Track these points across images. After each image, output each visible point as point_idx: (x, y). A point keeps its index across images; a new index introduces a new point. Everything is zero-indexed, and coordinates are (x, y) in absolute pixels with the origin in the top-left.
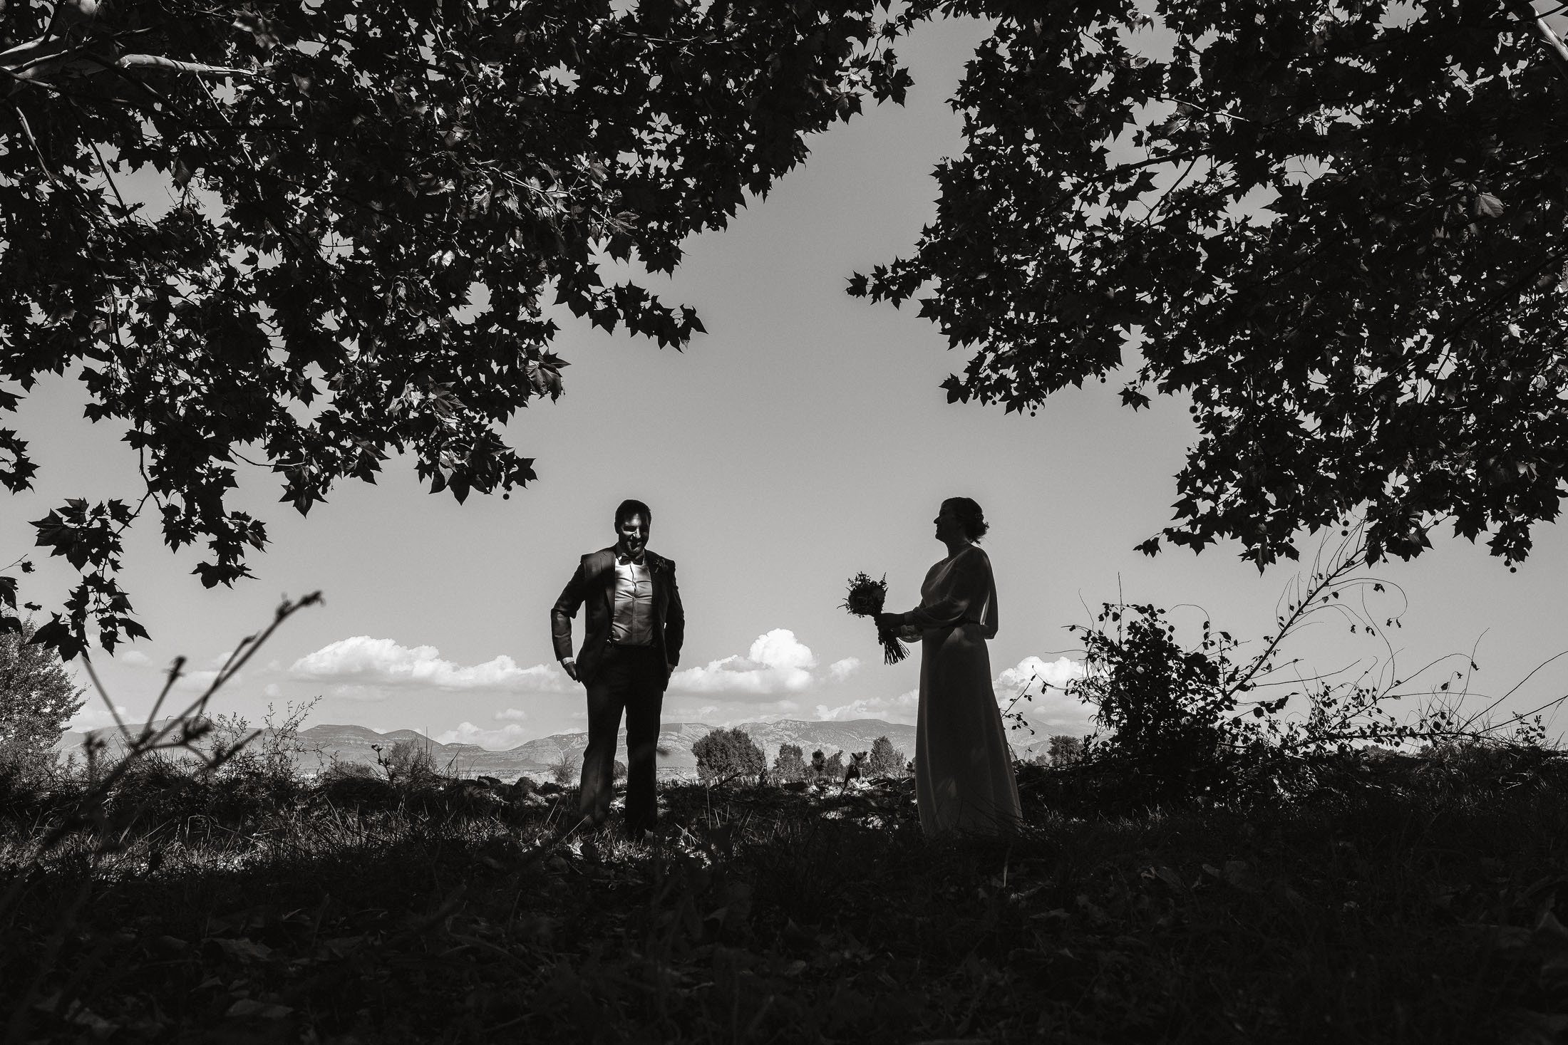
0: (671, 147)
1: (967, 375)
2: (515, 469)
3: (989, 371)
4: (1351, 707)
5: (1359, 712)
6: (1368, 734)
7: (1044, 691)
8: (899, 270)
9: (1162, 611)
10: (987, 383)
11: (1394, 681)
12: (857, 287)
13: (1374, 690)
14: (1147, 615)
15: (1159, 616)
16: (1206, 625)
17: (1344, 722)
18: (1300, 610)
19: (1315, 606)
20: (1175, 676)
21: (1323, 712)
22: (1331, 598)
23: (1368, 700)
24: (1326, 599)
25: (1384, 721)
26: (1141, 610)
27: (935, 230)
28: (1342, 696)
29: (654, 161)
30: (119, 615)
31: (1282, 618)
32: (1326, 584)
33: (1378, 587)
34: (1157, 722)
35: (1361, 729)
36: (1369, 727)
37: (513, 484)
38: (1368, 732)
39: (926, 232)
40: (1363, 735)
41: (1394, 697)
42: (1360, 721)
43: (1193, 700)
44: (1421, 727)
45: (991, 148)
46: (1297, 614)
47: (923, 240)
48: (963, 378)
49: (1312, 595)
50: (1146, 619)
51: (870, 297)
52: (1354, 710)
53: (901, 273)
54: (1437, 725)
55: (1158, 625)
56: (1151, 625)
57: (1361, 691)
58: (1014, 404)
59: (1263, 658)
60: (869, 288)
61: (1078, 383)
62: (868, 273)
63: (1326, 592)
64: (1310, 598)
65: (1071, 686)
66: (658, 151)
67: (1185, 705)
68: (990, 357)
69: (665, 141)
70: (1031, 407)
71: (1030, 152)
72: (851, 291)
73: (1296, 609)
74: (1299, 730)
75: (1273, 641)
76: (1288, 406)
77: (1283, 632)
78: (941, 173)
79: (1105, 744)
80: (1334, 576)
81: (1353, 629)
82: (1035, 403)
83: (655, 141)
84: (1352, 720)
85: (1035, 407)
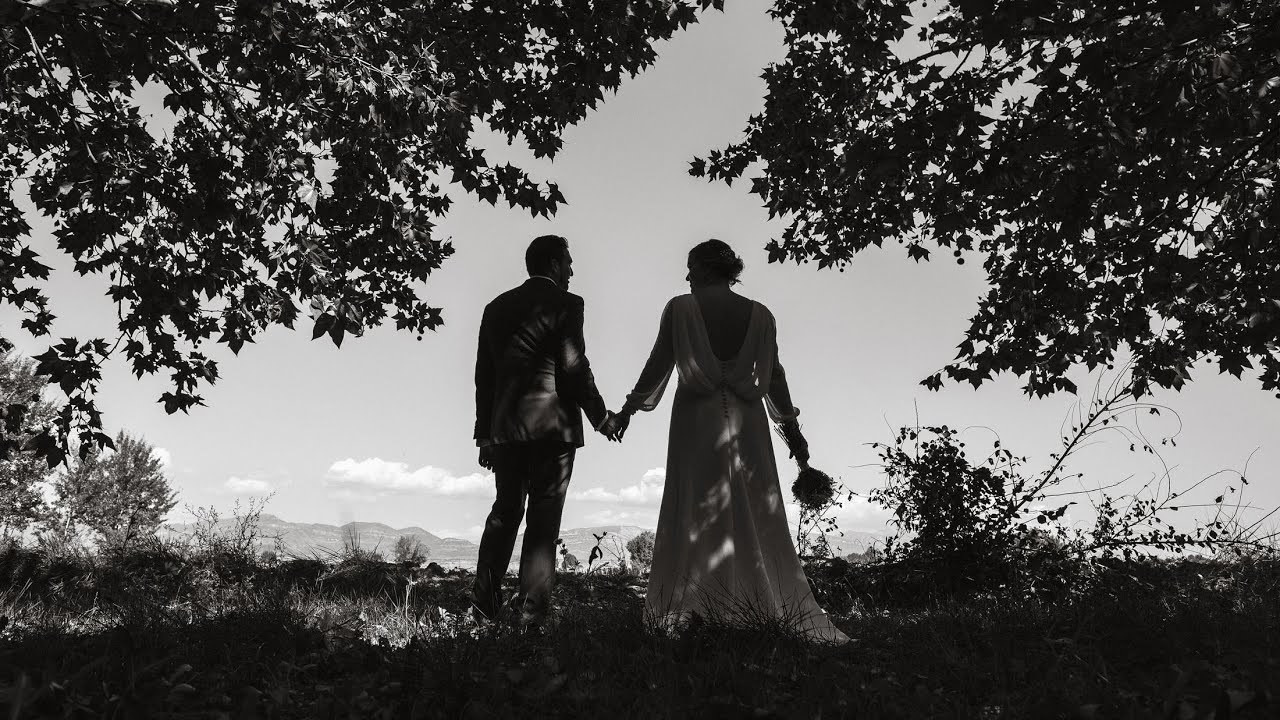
0: (548, 55)
1: (784, 240)
2: (427, 317)
3: (801, 236)
4: (1132, 516)
5: (1140, 521)
6: (1149, 540)
7: (850, 498)
8: (730, 153)
9: (955, 432)
10: (799, 246)
11: (1171, 494)
12: (697, 168)
13: (1153, 501)
14: (941, 435)
15: (952, 436)
16: (997, 444)
17: (1126, 530)
18: (1083, 431)
19: (1096, 428)
20: (966, 487)
21: (1107, 520)
22: (1111, 420)
23: (1148, 511)
24: (1106, 422)
25: (1164, 530)
26: (938, 431)
27: (760, 118)
28: (1123, 507)
29: (535, 67)
30: (95, 430)
31: (1066, 438)
32: (1106, 409)
33: (1153, 411)
34: (953, 527)
35: (1142, 536)
36: (1150, 534)
37: (426, 328)
38: (1149, 538)
39: (752, 120)
40: (1145, 542)
41: (1172, 508)
42: (1141, 529)
43: (984, 508)
44: (1199, 535)
45: (807, 52)
46: (1080, 435)
47: (750, 127)
48: (781, 243)
49: (1093, 418)
50: (942, 439)
51: (707, 176)
52: (1135, 519)
53: (732, 155)
54: (1213, 534)
55: (952, 443)
56: (946, 444)
57: (1141, 502)
58: (825, 262)
59: (1051, 473)
60: (706, 170)
61: (879, 243)
62: (705, 156)
63: (1105, 415)
64: (1091, 421)
65: (874, 495)
66: (537, 59)
67: (978, 513)
68: (802, 224)
69: (544, 51)
70: (840, 265)
71: (836, 53)
72: (692, 173)
73: (1079, 430)
74: (1086, 536)
75: (1060, 458)
76: (1066, 260)
77: (1068, 450)
78: (768, 75)
79: (906, 545)
80: (1113, 401)
81: (1132, 449)
82: (843, 261)
83: (536, 51)
84: (1133, 528)
85: (843, 265)
